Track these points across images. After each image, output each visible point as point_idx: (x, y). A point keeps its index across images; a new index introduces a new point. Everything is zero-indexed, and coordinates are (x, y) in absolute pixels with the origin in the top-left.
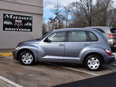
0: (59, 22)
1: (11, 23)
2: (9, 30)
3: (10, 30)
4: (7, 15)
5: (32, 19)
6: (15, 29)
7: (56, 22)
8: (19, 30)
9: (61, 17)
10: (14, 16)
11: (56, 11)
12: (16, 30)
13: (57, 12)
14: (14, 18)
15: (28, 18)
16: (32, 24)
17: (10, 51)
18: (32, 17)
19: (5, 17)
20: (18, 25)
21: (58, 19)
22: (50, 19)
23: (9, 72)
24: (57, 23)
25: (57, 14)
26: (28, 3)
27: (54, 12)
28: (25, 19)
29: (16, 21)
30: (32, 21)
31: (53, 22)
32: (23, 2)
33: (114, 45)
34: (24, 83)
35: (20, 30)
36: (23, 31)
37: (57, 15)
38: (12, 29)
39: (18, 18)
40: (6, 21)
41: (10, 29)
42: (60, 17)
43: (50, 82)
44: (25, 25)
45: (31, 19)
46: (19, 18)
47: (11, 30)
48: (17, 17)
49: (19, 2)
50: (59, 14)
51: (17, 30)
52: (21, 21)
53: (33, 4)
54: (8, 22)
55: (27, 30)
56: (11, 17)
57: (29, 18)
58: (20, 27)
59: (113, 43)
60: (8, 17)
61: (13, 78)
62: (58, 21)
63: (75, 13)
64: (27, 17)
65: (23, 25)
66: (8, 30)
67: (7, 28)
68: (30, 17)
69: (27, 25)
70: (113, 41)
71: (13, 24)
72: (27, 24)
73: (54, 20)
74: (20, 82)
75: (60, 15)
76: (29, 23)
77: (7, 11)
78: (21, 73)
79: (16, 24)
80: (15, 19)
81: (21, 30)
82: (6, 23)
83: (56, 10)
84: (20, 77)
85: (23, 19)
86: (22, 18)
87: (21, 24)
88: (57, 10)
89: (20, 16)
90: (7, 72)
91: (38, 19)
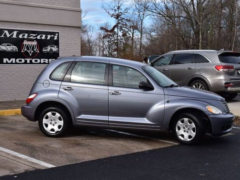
0: (123, 35)
1: (14, 47)
2: (12, 63)
3: (14, 62)
4: (6, 32)
5: (58, 37)
6: (23, 61)
7: (118, 36)
8: (31, 62)
9: (128, 24)
10: (20, 32)
11: (115, 10)
12: (26, 62)
13: (117, 12)
14: (21, 36)
15: (49, 37)
16: (58, 47)
17: (16, 105)
18: (58, 33)
19: (2, 36)
20: (30, 52)
21: (121, 29)
22: (102, 28)
23: (18, 142)
24: (119, 38)
25: (117, 17)
26: (49, 4)
27: (112, 12)
28: (43, 37)
29: (25, 43)
30: (58, 41)
31: (110, 35)
32: (38, 3)
33: (226, 87)
34: (45, 156)
35: (33, 61)
36: (40, 63)
37: (119, 19)
38: (18, 60)
39: (28, 36)
40: (5, 44)
41: (13, 60)
42: (126, 25)
43: (89, 154)
44: (44, 50)
45: (56, 37)
46: (31, 37)
47: (16, 63)
48: (26, 35)
49: (30, 3)
50: (123, 16)
51: (28, 62)
52: (35, 43)
53: (60, 7)
54: (8, 45)
55: (48, 61)
56: (14, 36)
57: (53, 36)
58: (35, 56)
59: (225, 83)
60: (8, 35)
61: (27, 150)
62: (120, 34)
63: (162, 13)
64: (47, 33)
65: (41, 50)
66: (10, 62)
67: (7, 60)
68: (54, 33)
69: (48, 50)
70: (225, 80)
71: (20, 49)
72: (49, 48)
73: (112, 30)
74: (39, 155)
75: (126, 19)
76: (52, 46)
77: (7, 23)
78: (40, 143)
79: (26, 49)
80: (23, 39)
81: (36, 61)
82: (5, 49)
83: (116, 8)
84: (37, 148)
85: (38, 37)
86: (36, 36)
87: (35, 50)
88: (119, 8)
89: (34, 32)
90: (15, 142)
91: (70, 37)
